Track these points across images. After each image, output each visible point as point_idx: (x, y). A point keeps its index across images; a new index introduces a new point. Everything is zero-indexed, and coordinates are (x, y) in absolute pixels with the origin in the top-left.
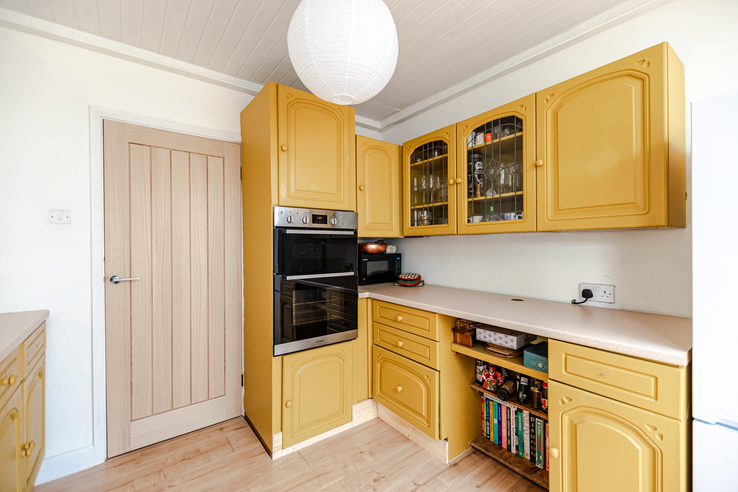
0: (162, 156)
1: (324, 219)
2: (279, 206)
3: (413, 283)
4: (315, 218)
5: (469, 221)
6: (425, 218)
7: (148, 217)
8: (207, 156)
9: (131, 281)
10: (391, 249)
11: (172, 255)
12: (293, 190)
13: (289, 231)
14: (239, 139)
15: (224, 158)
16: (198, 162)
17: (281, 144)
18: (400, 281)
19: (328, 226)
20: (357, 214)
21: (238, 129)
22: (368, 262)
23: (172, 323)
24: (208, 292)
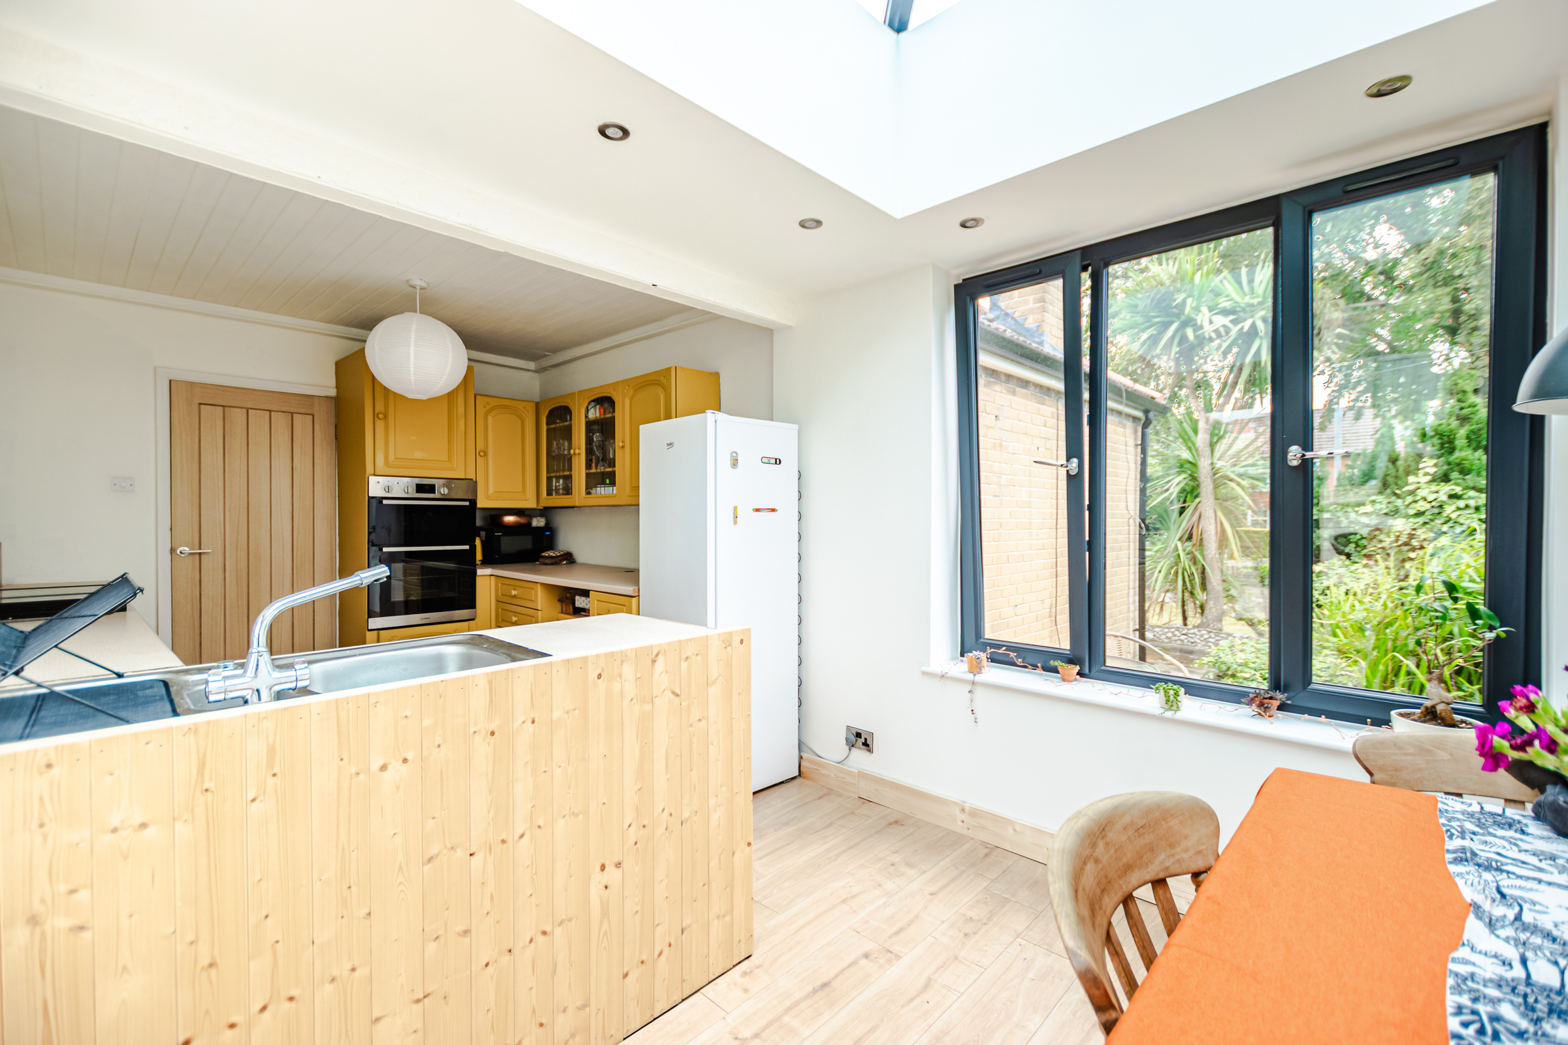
0: (238, 416)
1: (431, 489)
2: (374, 475)
3: (553, 561)
4: (420, 488)
5: (588, 493)
6: (561, 487)
7: (221, 484)
8: (292, 414)
9: (200, 554)
10: (539, 522)
11: (248, 526)
12: (391, 458)
13: (385, 502)
14: (333, 392)
15: (313, 415)
16: (280, 421)
17: (377, 411)
18: (541, 560)
19: (436, 495)
20: (476, 482)
21: (332, 381)
22: (502, 538)
23: (248, 602)
24: (293, 569)
